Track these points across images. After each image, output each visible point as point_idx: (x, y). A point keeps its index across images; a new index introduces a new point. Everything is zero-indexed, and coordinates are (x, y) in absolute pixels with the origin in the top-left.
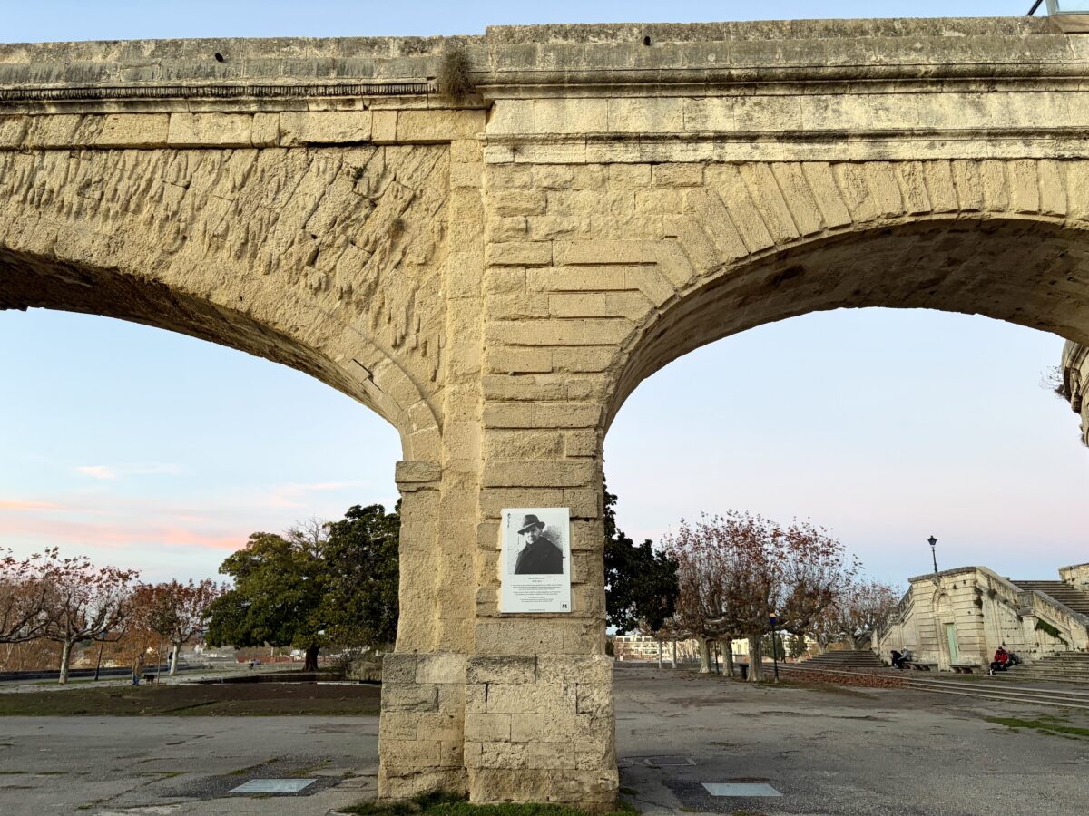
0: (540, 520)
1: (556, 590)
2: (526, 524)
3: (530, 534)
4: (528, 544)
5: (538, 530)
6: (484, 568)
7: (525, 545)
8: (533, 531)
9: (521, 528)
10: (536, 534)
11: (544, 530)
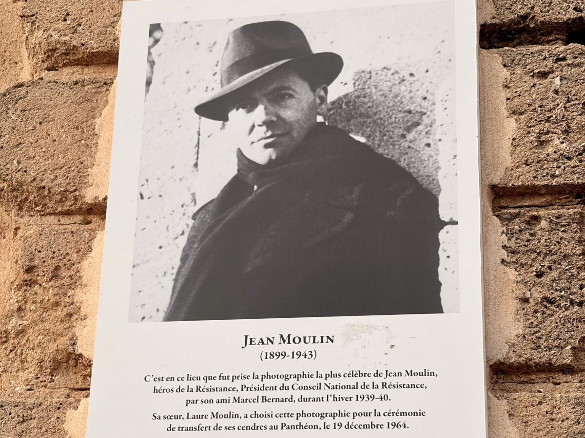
0: (317, 47)
1: (400, 400)
2: (239, 67)
3: (260, 113)
4: (245, 163)
5: (303, 93)
6: (13, 300)
7: (232, 171)
8: (279, 97)
9: (216, 89)
10: (291, 113)
11: (336, 90)
